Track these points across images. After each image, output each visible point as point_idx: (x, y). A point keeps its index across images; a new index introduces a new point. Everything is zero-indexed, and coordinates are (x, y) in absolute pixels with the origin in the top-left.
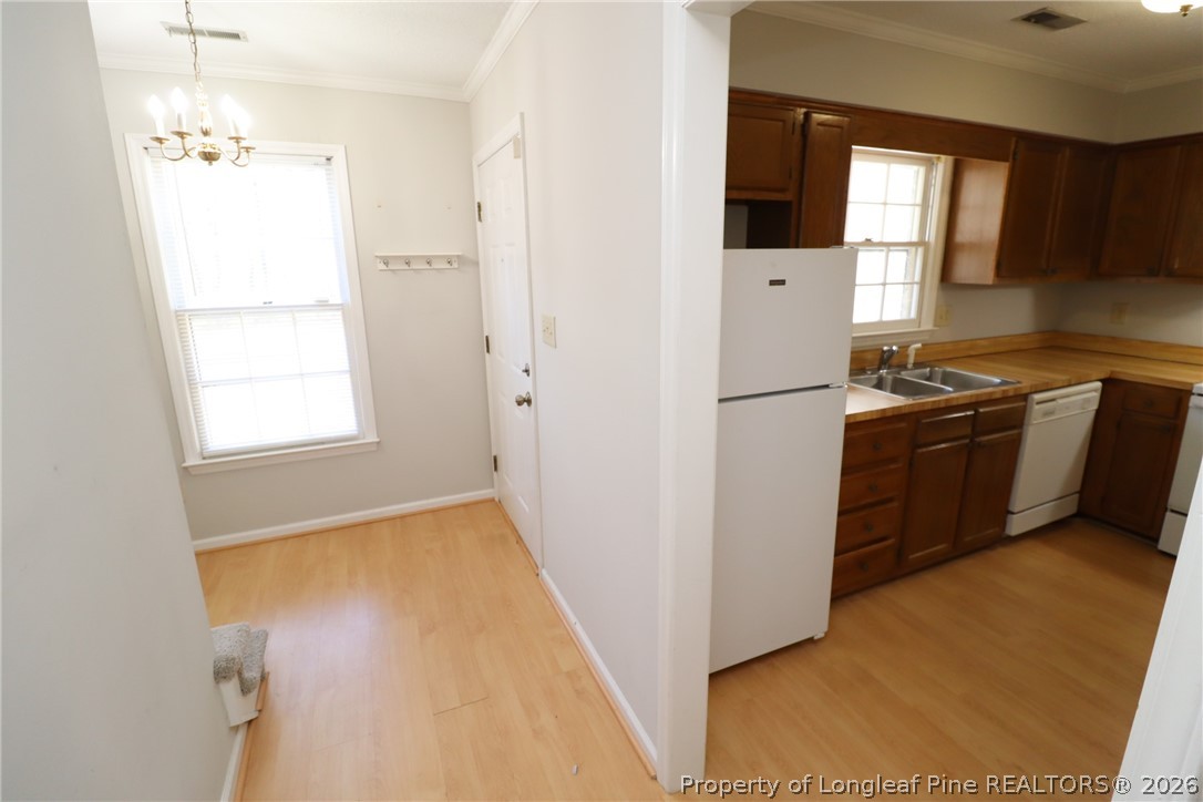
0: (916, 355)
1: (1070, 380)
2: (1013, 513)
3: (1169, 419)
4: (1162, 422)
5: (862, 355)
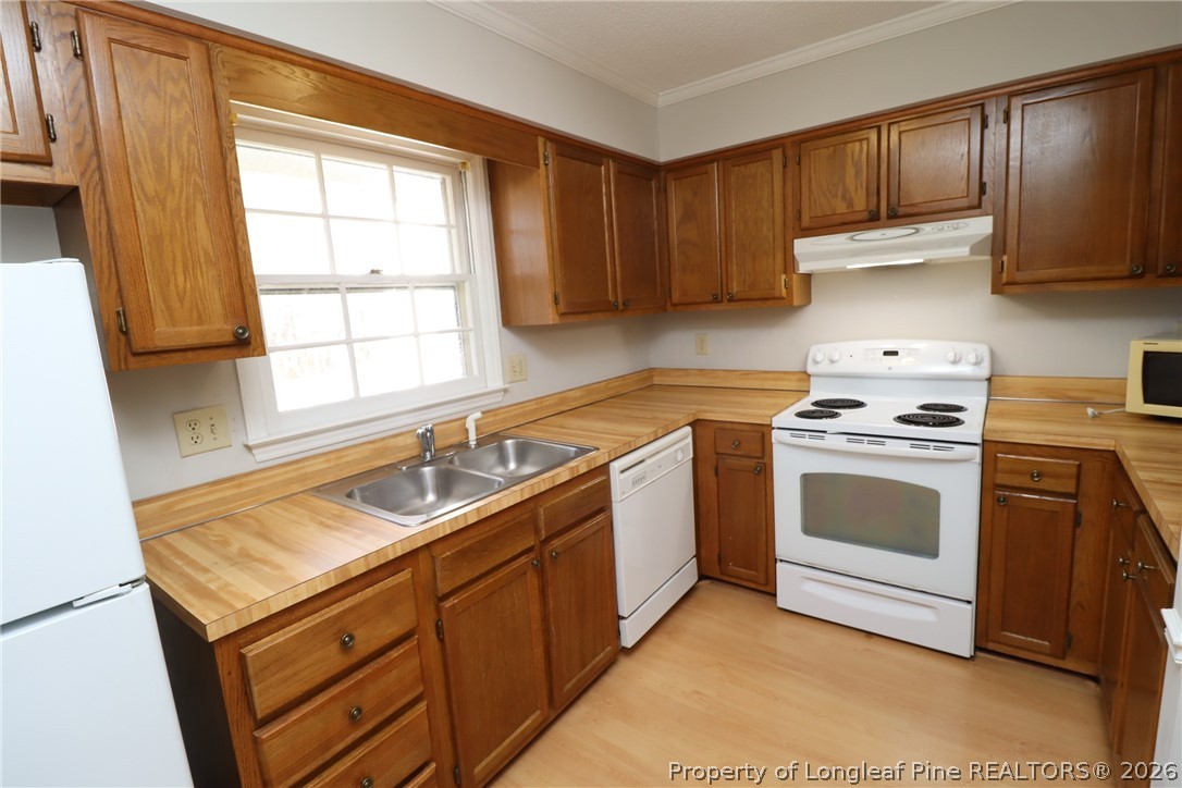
0: (477, 428)
1: (656, 432)
2: (624, 618)
3: (758, 458)
4: (752, 463)
5: (393, 442)
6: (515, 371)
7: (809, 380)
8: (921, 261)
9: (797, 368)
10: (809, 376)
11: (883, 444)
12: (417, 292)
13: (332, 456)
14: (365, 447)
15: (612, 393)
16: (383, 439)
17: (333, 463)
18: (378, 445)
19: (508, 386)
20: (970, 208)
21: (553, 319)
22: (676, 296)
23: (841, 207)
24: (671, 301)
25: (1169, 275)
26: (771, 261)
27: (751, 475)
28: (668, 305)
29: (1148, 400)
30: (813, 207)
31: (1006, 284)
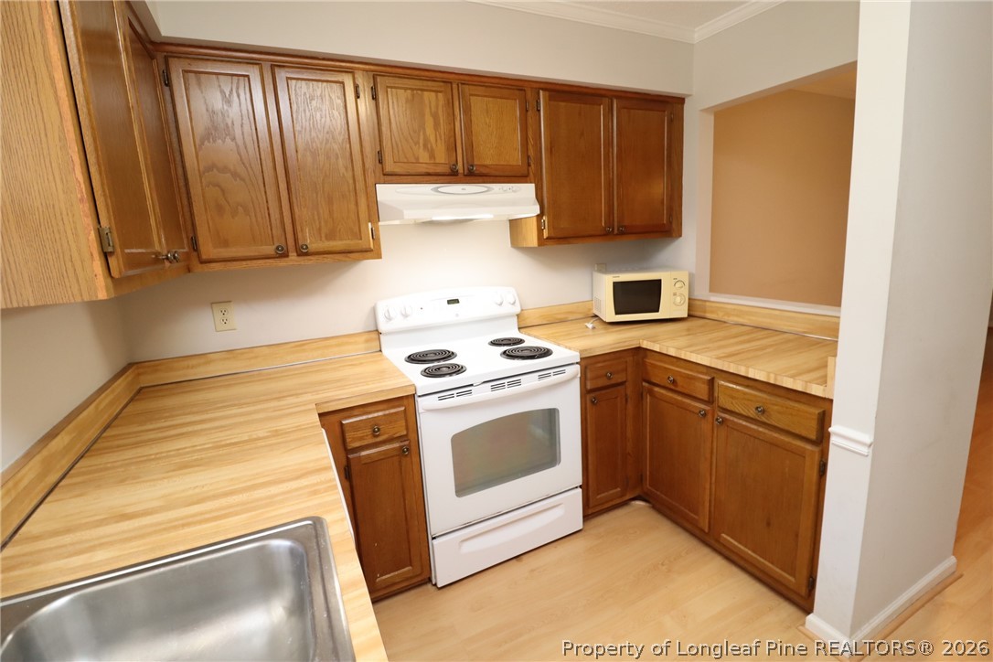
3: (402, 436)
4: (394, 445)
7: (380, 339)
10: (381, 333)
11: (519, 382)
20: (523, 175)
21: (107, 290)
22: (208, 249)
23: (424, 157)
24: (199, 256)
25: (621, 233)
26: (352, 206)
27: (396, 459)
28: (195, 262)
29: (618, 312)
30: (395, 151)
31: (547, 238)
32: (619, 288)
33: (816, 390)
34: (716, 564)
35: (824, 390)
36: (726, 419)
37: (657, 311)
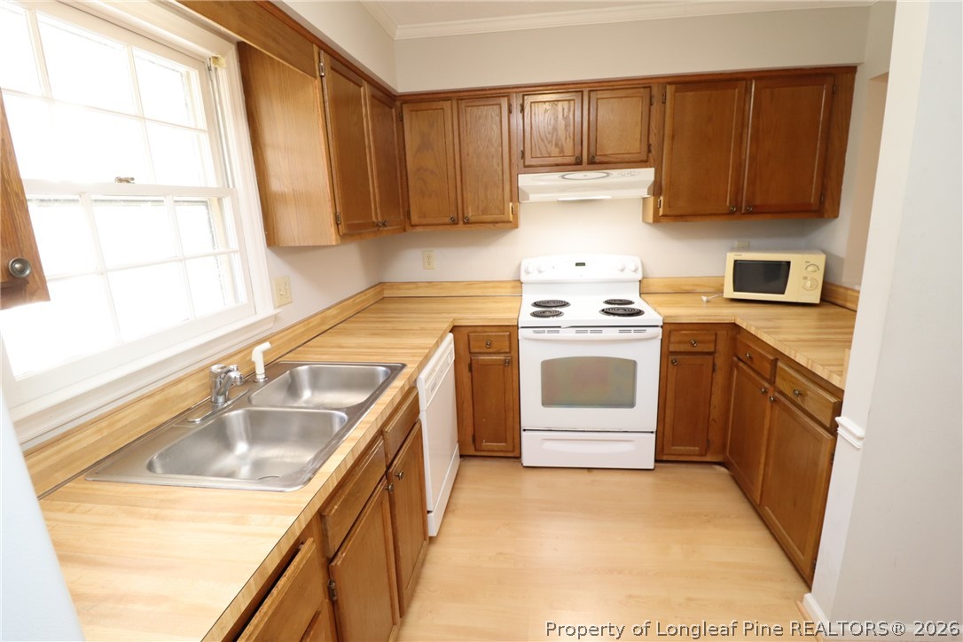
2: (430, 512)
3: (507, 353)
4: (501, 357)
5: (173, 391)
6: (282, 295)
7: (521, 287)
8: (609, 197)
9: (510, 278)
10: (522, 283)
11: (601, 332)
12: (181, 209)
13: (104, 424)
14: (142, 404)
15: (358, 308)
16: (162, 389)
17: (105, 433)
18: (158, 398)
19: (278, 311)
20: (642, 161)
21: (337, 240)
22: (415, 218)
23: (555, 151)
24: (410, 222)
25: (748, 213)
26: (500, 191)
27: (501, 367)
28: (407, 226)
29: (736, 289)
30: (534, 149)
31: (662, 216)
32: (738, 265)
33: (836, 381)
34: (761, 533)
35: (841, 381)
36: (779, 400)
37: (783, 293)
